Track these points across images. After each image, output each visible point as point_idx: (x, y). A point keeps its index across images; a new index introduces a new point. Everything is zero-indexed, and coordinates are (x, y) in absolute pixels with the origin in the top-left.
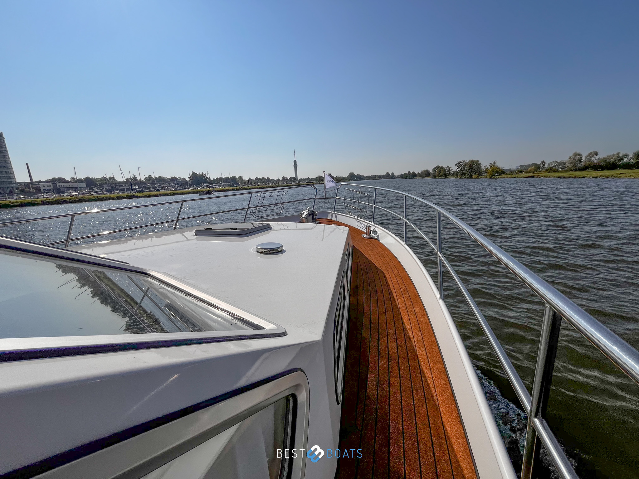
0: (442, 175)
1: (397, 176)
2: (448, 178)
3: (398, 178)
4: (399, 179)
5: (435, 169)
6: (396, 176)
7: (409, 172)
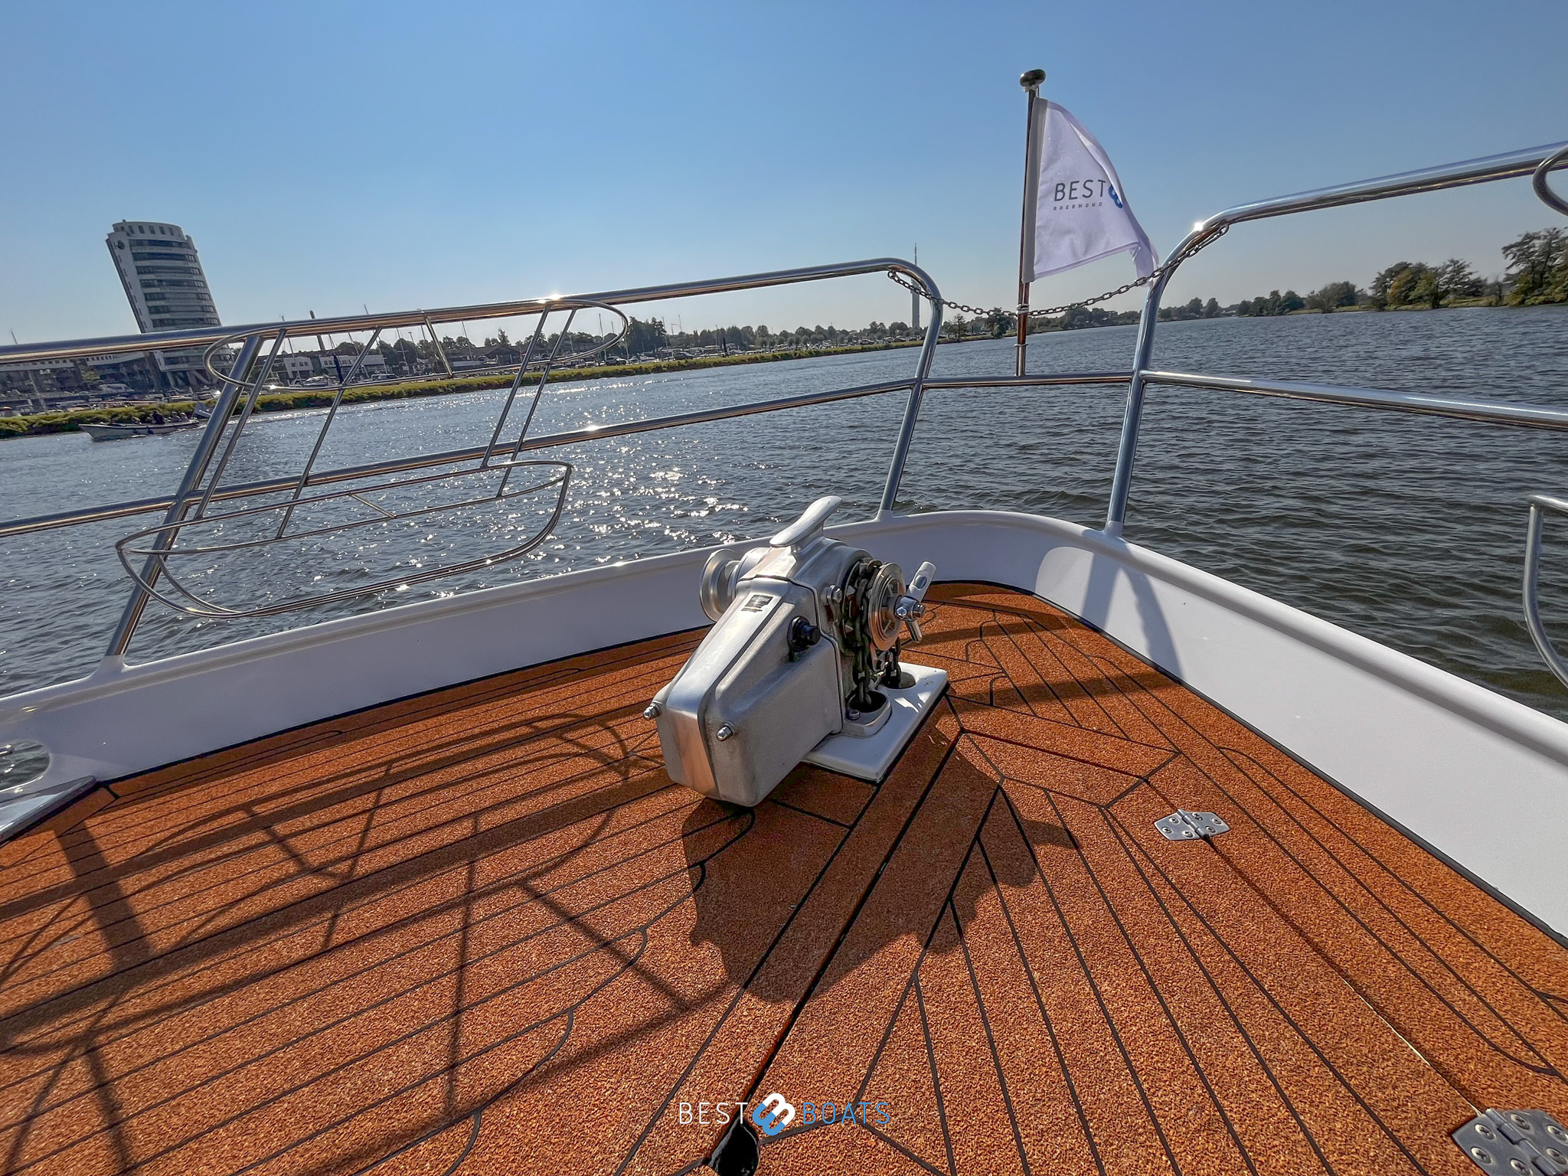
0: (1421, 297)
1: (1227, 310)
2: (1446, 306)
3: (1230, 315)
4: (1235, 318)
5: (1384, 277)
6: (1223, 309)
7: (1275, 294)
